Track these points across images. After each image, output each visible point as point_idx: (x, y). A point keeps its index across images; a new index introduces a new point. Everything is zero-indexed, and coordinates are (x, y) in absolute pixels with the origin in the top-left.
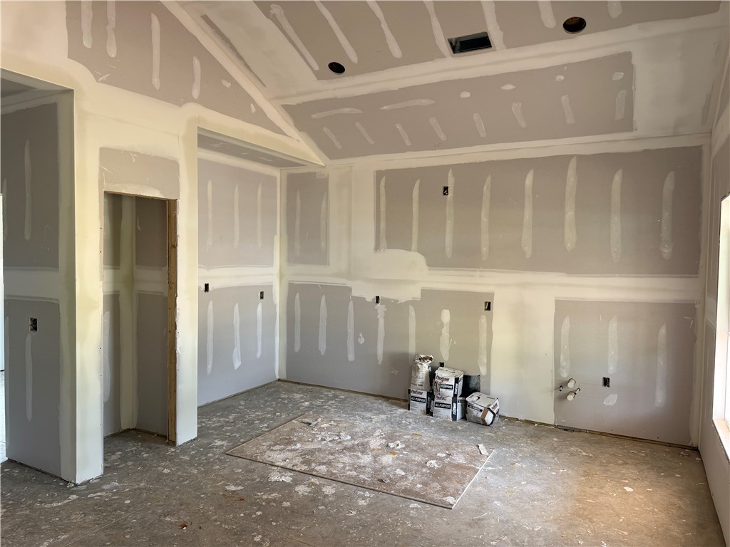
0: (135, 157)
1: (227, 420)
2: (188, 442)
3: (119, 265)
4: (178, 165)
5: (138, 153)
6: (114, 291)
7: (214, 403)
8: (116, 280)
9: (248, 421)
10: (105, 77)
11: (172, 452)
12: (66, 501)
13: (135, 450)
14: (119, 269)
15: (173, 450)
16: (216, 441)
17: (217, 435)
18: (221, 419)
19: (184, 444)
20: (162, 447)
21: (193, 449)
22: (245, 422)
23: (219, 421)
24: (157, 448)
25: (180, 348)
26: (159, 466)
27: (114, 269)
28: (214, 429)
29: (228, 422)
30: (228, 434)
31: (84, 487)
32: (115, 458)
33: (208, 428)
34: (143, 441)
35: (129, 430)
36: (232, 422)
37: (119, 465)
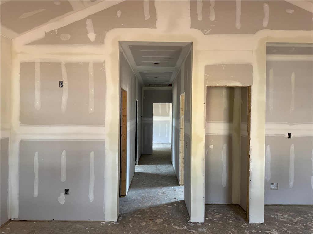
0: (224, 67)
1: (293, 219)
2: (257, 224)
3: (232, 121)
4: (253, 67)
5: (226, 65)
6: (229, 134)
7: (295, 206)
8: (230, 129)
9: (306, 226)
10: (208, 32)
11: (244, 226)
12: (181, 228)
13: (229, 216)
14: (232, 123)
15: (246, 224)
16: (274, 230)
17: (278, 227)
18: (290, 218)
19: (254, 224)
20: (243, 220)
21: (256, 229)
22: (304, 226)
23: (287, 219)
24: (240, 220)
26: (230, 230)
27: (230, 123)
28: (280, 222)
29: (292, 221)
30: (285, 229)
31: (192, 225)
32: (217, 217)
33: (277, 220)
34: (237, 213)
35: (236, 205)
36: (295, 223)
37: (215, 221)
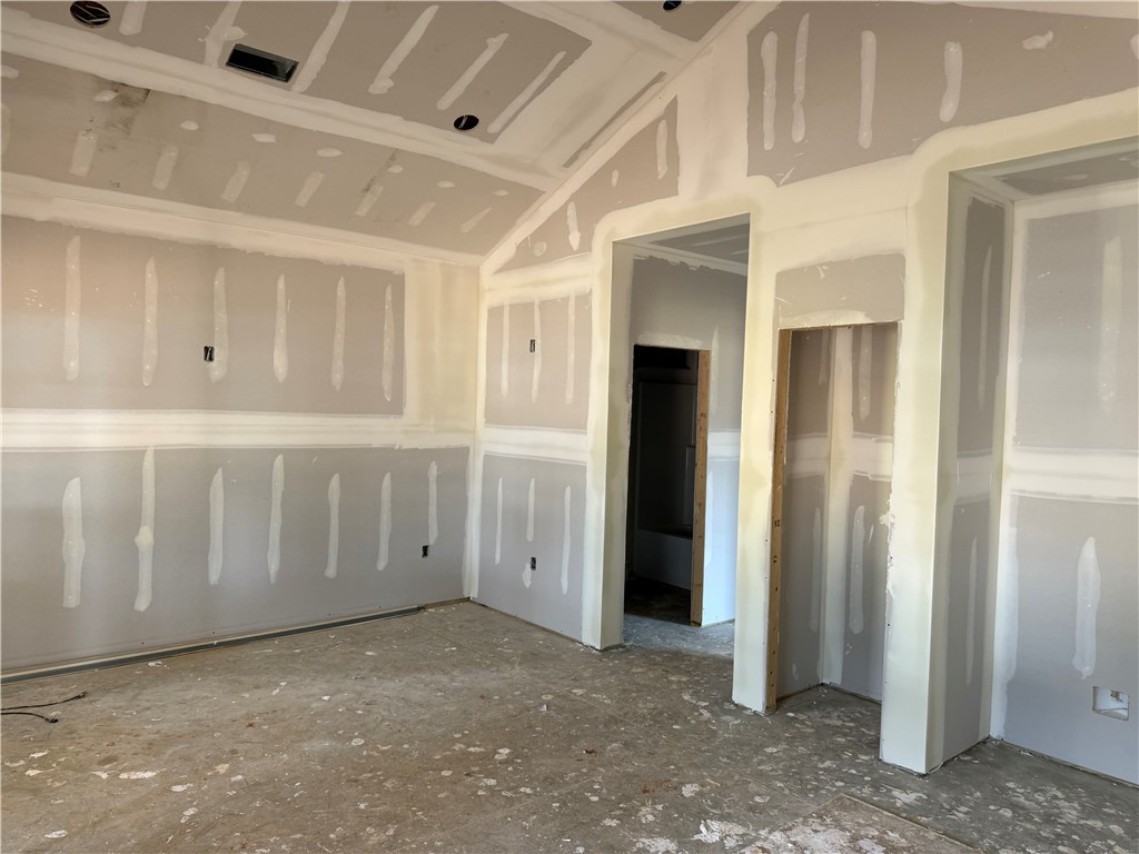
0: (824, 271)
4: (905, 260)
5: (830, 264)
10: (788, 175)
25: (893, 587)
31: (736, 708)
